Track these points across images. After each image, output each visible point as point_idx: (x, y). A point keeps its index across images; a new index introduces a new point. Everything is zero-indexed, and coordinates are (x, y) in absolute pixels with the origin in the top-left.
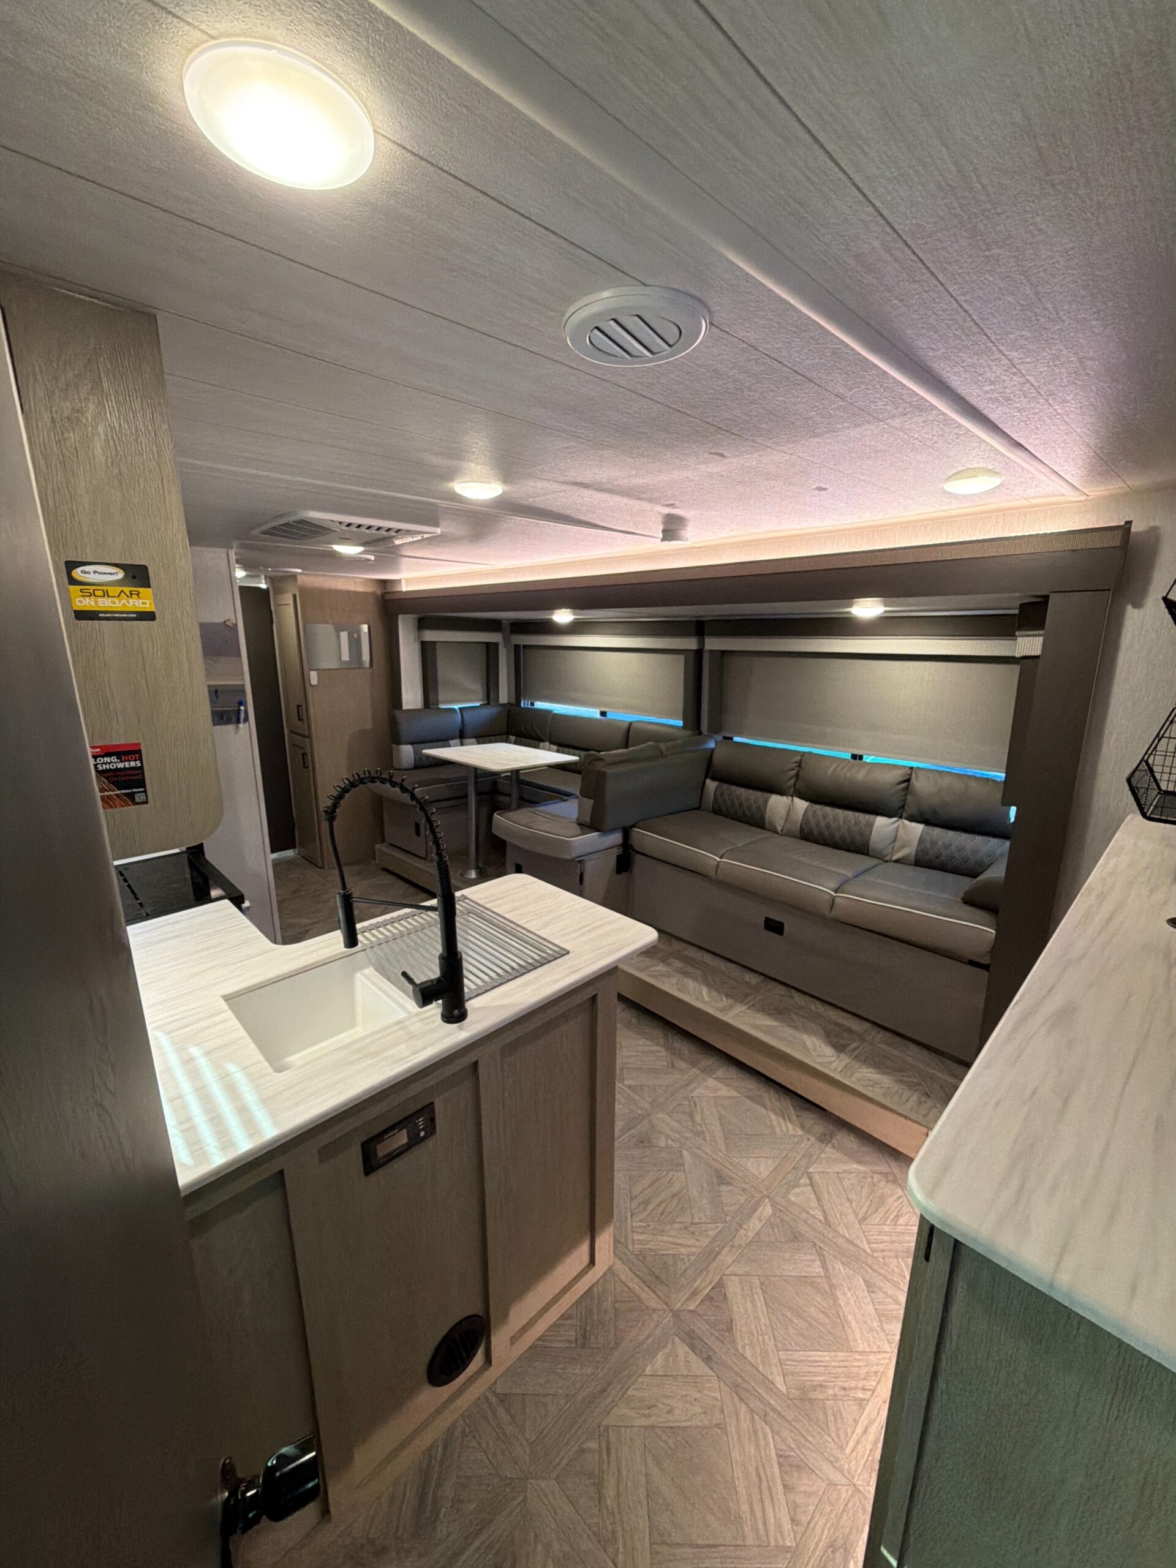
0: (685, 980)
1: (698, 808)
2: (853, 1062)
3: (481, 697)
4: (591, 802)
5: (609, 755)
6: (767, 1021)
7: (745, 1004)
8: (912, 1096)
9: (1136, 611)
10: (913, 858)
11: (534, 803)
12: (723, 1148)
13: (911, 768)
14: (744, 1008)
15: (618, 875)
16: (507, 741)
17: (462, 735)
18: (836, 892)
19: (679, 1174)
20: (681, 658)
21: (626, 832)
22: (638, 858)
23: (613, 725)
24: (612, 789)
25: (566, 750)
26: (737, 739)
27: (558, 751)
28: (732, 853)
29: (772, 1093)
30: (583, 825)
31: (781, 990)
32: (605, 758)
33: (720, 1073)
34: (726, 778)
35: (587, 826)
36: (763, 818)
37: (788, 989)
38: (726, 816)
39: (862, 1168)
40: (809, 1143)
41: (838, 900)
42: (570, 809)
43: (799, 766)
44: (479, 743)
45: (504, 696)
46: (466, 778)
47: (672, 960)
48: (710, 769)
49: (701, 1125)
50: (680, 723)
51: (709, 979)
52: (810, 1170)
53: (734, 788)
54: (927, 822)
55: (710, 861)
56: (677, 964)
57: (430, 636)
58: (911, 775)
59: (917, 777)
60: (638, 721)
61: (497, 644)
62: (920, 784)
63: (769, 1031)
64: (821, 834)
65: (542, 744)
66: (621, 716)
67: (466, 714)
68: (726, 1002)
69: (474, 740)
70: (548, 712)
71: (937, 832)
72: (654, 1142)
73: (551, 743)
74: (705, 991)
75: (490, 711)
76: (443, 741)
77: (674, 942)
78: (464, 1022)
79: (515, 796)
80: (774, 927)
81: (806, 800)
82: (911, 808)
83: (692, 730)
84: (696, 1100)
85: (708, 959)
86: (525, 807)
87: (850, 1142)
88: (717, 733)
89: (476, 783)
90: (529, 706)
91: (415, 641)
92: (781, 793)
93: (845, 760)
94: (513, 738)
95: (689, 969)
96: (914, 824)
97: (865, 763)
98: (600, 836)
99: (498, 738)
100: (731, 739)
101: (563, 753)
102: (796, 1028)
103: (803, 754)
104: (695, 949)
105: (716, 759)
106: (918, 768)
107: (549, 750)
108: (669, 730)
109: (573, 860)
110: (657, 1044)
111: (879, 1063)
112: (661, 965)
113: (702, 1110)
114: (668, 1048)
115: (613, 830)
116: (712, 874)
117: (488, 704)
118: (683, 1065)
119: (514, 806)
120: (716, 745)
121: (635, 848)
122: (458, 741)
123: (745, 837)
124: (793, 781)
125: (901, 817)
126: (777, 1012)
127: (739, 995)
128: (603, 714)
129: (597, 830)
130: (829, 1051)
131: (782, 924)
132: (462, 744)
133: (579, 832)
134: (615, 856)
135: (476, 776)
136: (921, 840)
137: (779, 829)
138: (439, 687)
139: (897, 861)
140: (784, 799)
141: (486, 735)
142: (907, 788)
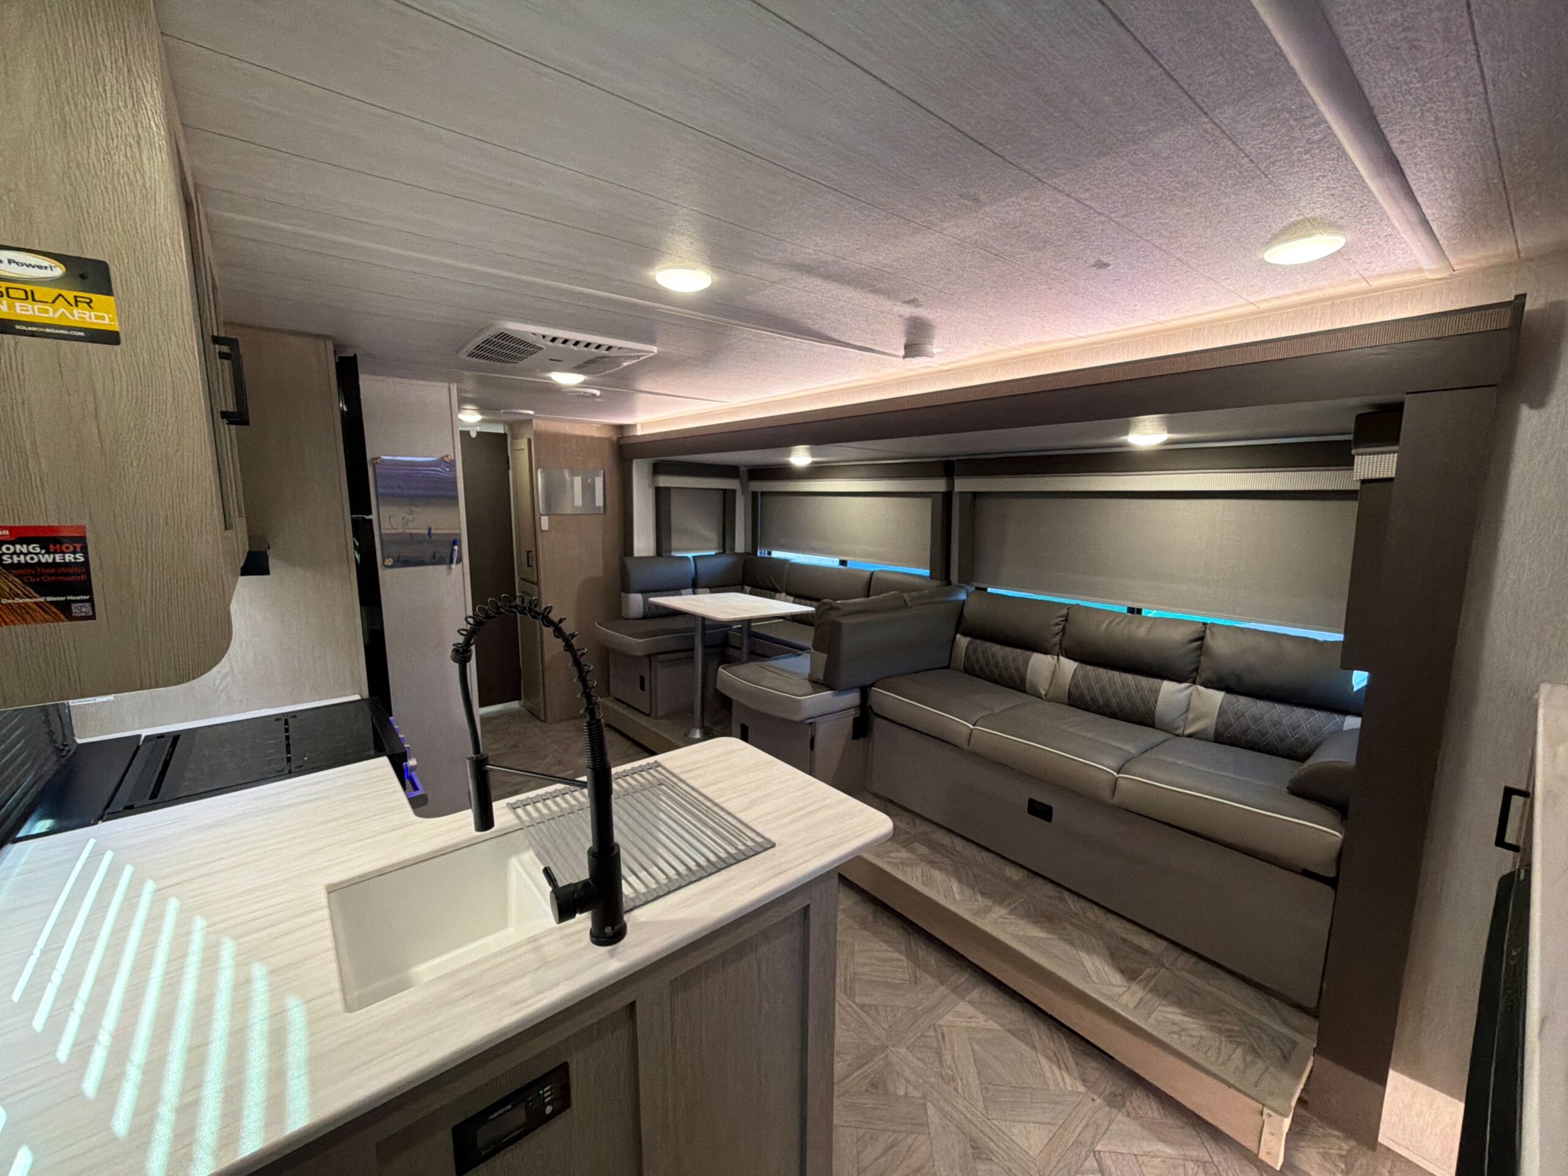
0: (932, 870)
1: (948, 667)
2: (1149, 996)
3: (715, 545)
4: (825, 656)
5: (847, 604)
6: (1035, 932)
7: (1006, 907)
8: (1235, 1050)
9: (1534, 413)
10: (1212, 731)
11: (764, 657)
12: (980, 1104)
13: (1205, 624)
14: (1004, 911)
15: (855, 741)
16: (742, 591)
17: (695, 585)
18: (1118, 773)
19: (922, 1138)
20: (927, 503)
21: (865, 692)
22: (877, 722)
23: (853, 575)
24: (848, 643)
25: (803, 601)
26: (989, 590)
27: (794, 602)
28: (988, 720)
29: (1042, 1027)
30: (816, 683)
31: (1050, 890)
32: (841, 607)
33: (975, 994)
34: (981, 633)
35: (819, 684)
36: (1023, 680)
37: (1059, 889)
38: (980, 677)
39: (1169, 1151)
40: (1093, 1106)
41: (1121, 782)
42: (802, 664)
43: (1066, 620)
44: (712, 592)
45: (741, 544)
46: (693, 630)
47: (916, 845)
48: (961, 623)
49: (950, 1067)
50: (926, 572)
51: (960, 871)
52: (1098, 1148)
53: (988, 644)
54: (1228, 690)
55: (965, 730)
56: (923, 850)
57: (665, 481)
58: (1205, 632)
59: (1212, 633)
60: (881, 571)
61: (734, 491)
62: (1218, 644)
63: (1035, 944)
64: (1094, 699)
65: (778, 595)
66: (863, 565)
67: (699, 563)
68: (981, 902)
69: (708, 590)
70: (783, 562)
71: (1243, 701)
72: (891, 1089)
73: (788, 594)
74: (955, 886)
75: (725, 560)
76: (675, 589)
77: (918, 821)
78: (622, 943)
79: (745, 650)
80: (1039, 810)
81: (1075, 660)
82: (1206, 673)
83: (941, 580)
84: (945, 1030)
85: (959, 844)
86: (756, 661)
87: (1151, 1110)
88: (967, 583)
89: (704, 634)
90: (766, 555)
91: (649, 486)
92: (1046, 652)
93: (1118, 614)
94: (748, 588)
95: (938, 858)
96: (1211, 691)
97: (1146, 618)
98: (834, 695)
99: (733, 588)
100: (985, 590)
101: (800, 604)
102: (1072, 943)
103: (1069, 607)
104: (943, 832)
105: (967, 610)
106: (1213, 625)
107: (786, 601)
108: (912, 580)
109: (802, 722)
110: (899, 952)
111: (1184, 1000)
112: (904, 850)
113: (953, 1046)
114: (910, 955)
115: (848, 689)
116: (963, 743)
117: (724, 552)
118: (930, 980)
119: (744, 659)
120: (967, 596)
121: (876, 711)
122: (690, 590)
123: (1002, 701)
124: (1058, 638)
125: (1194, 683)
126: (1046, 918)
127: (999, 895)
128: (843, 563)
129: (831, 689)
130: (1116, 978)
131: (1050, 809)
132: (694, 593)
133: (810, 689)
134: (852, 718)
135: (704, 628)
136: (1222, 711)
137: (1043, 692)
138: (673, 536)
139: (1190, 736)
140: (1049, 658)
141: (719, 585)
142: (1200, 648)
